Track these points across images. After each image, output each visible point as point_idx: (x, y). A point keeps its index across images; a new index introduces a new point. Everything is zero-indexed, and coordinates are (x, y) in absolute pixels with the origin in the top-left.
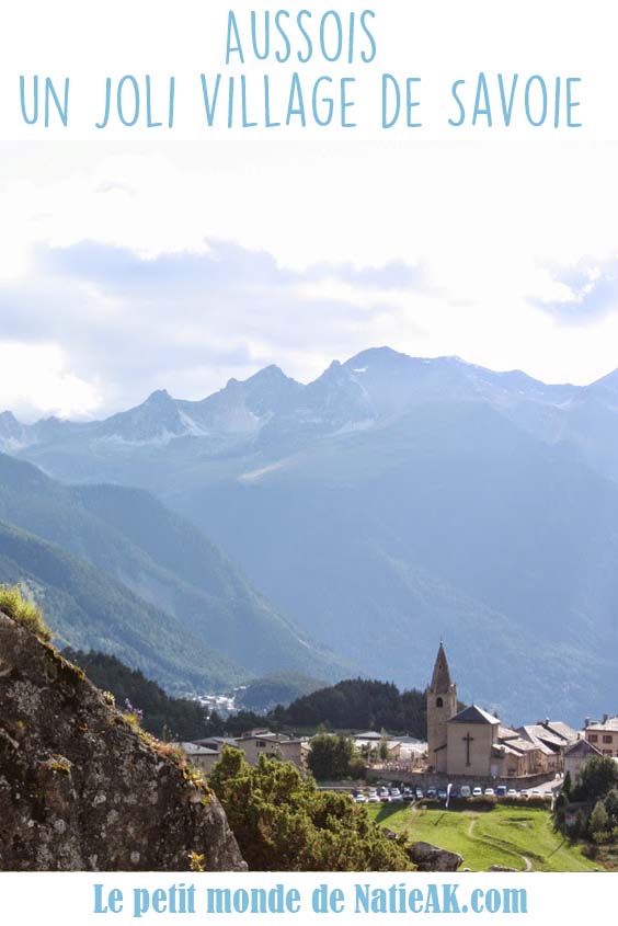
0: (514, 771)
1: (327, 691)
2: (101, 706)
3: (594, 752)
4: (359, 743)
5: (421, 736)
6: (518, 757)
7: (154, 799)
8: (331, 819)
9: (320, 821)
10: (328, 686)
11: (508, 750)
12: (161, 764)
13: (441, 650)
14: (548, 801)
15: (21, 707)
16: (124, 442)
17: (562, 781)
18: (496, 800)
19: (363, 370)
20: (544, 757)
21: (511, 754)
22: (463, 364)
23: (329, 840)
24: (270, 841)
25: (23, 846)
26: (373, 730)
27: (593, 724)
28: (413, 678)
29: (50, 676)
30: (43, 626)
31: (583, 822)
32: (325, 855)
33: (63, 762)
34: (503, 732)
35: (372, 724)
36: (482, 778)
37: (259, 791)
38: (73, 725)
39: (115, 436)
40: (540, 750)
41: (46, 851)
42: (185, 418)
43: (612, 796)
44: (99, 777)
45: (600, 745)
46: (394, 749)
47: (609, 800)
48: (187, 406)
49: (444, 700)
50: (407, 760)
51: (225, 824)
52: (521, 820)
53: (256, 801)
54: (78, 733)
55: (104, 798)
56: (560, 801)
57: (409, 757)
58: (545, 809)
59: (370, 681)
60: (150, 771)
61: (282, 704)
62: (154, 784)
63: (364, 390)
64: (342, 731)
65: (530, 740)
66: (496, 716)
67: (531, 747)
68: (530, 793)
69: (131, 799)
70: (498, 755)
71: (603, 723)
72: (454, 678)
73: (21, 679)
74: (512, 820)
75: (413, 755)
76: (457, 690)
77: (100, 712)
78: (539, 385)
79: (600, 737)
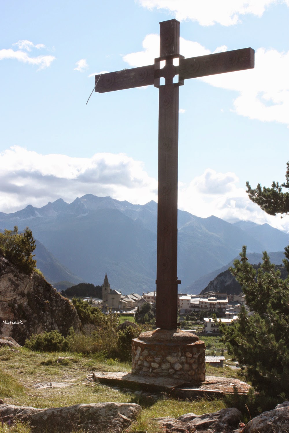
0: (125, 306)
1: (76, 286)
2: (54, 291)
3: (145, 301)
4: (85, 300)
5: (101, 298)
6: (126, 303)
7: (64, 308)
8: (95, 312)
9: (92, 313)
10: (76, 285)
11: (123, 301)
12: (65, 302)
13: (106, 275)
14: (133, 314)
15: (40, 291)
16: (20, 219)
17: (137, 309)
18: (120, 314)
19: (85, 200)
20: (132, 303)
21: (124, 302)
22: (111, 199)
23: (95, 316)
24: (83, 317)
25: (41, 317)
26: (88, 297)
27: (145, 294)
28: (98, 282)
29: (45, 285)
30: (43, 276)
31: (142, 320)
32: (94, 319)
33: (47, 301)
34: (122, 296)
35: (87, 295)
36: (116, 309)
37: (81, 307)
38: (49, 294)
39: (17, 217)
40: (131, 301)
41: (45, 318)
42: (37, 212)
43: (150, 312)
44: (54, 304)
45: (147, 299)
46: (94, 301)
47: (149, 314)
48: (36, 209)
49: (107, 288)
50: (97, 304)
51: (77, 313)
52: (126, 319)
53: (80, 309)
54: (50, 296)
55: (55, 308)
56: (136, 314)
57: (98, 303)
58: (133, 316)
59: (87, 284)
60: (63, 303)
61: (63, 290)
62: (64, 305)
63: (85, 205)
64: (80, 297)
65: (129, 299)
66: (120, 292)
67: (129, 300)
68: (129, 312)
69: (60, 308)
70: (121, 302)
71: (148, 294)
72: (109, 283)
73: (40, 286)
74: (124, 319)
75: (99, 303)
76: (110, 285)
77: (54, 292)
78: (131, 205)
79: (147, 298)
